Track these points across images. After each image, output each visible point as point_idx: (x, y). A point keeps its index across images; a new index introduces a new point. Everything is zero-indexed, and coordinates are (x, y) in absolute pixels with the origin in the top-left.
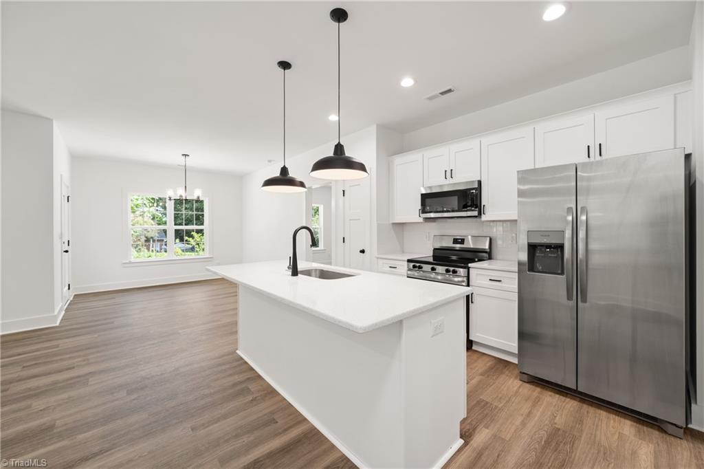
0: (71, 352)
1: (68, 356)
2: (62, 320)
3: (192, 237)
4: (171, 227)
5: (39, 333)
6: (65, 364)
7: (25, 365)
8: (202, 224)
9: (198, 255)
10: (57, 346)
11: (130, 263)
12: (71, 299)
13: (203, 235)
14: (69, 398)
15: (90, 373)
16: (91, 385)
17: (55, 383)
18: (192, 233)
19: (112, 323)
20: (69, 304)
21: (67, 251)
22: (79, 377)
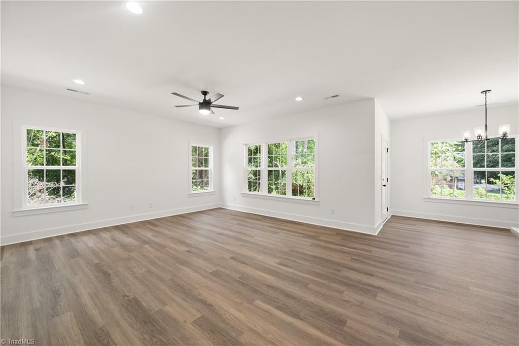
0: (376, 261)
1: (373, 263)
2: (379, 232)
3: (498, 178)
4: (470, 169)
5: (365, 237)
6: (371, 269)
7: (353, 257)
8: (514, 166)
9: (507, 198)
10: (370, 252)
11: (429, 198)
12: (389, 218)
13: (514, 177)
14: (362, 303)
15: (381, 288)
16: (378, 301)
17: (359, 282)
18: (499, 175)
19: (408, 247)
20: (387, 222)
21: (385, 186)
22: (373, 286)
